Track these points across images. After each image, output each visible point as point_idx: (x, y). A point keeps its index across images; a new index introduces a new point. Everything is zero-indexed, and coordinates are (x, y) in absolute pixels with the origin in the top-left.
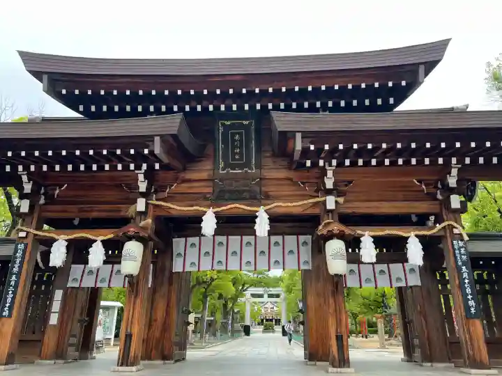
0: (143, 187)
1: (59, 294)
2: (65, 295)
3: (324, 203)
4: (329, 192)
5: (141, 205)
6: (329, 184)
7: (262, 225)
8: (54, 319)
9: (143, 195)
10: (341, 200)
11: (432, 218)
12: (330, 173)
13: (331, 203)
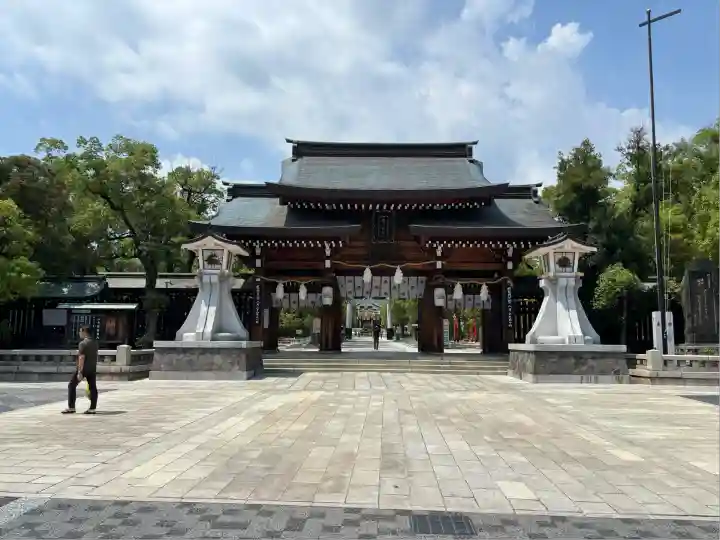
0: (328, 253)
3: (435, 264)
4: (438, 259)
5: (328, 264)
6: (439, 253)
8: (266, 326)
9: (328, 258)
11: (496, 275)
12: (440, 248)
13: (439, 265)
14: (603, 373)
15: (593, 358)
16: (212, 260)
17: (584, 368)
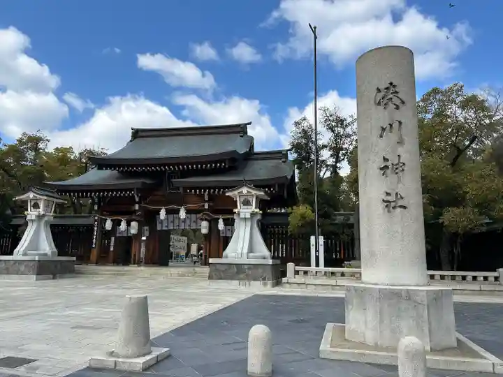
0: (137, 200)
1: (113, 239)
2: (115, 239)
3: (204, 206)
4: (206, 202)
5: (137, 207)
6: (206, 199)
7: (183, 214)
8: (112, 249)
9: (137, 203)
10: (211, 204)
13: (206, 206)
14: (255, 279)
15: (249, 269)
16: (36, 206)
17: (242, 276)
